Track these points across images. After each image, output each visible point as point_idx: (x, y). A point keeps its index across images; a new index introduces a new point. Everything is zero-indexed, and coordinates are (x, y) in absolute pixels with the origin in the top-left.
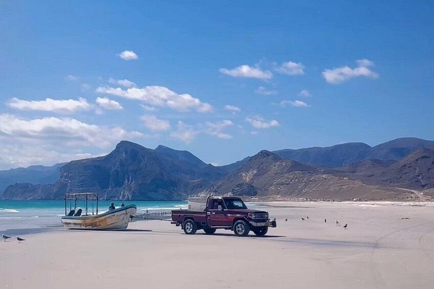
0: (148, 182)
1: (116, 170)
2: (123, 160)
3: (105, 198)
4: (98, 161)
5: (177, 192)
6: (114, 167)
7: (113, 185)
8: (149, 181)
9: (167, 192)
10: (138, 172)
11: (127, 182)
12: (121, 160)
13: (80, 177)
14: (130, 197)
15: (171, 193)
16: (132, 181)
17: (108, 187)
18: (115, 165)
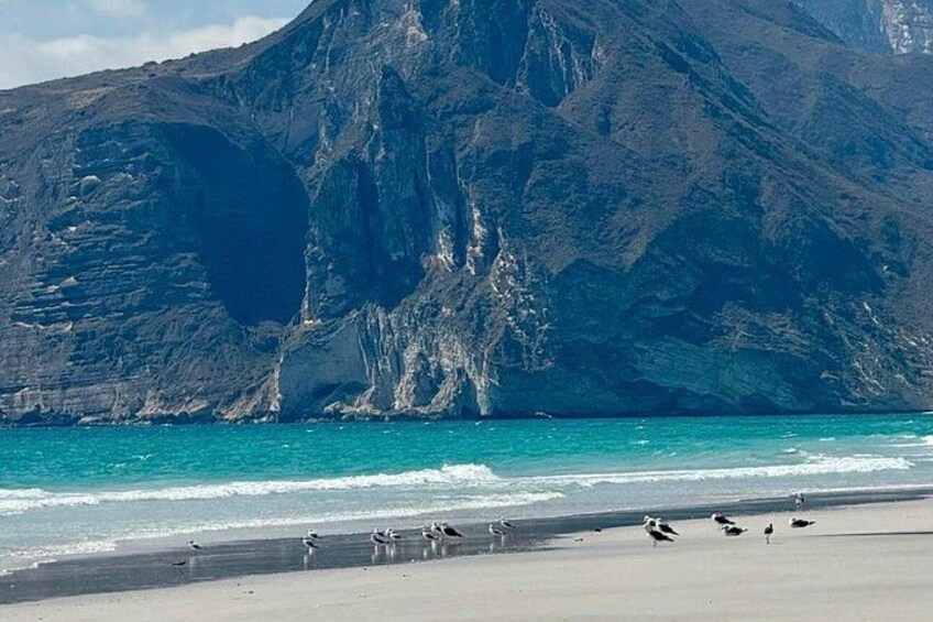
0: (630, 258)
1: (353, 166)
2: (405, 73)
3: (274, 406)
4: (195, 89)
5: (882, 337)
6: (333, 134)
7: (335, 285)
8: (638, 248)
9: (792, 333)
10: (536, 175)
11: (445, 256)
12: (388, 72)
13: (57, 225)
14: (480, 383)
15: (833, 342)
16: (491, 249)
17: (287, 312)
18: (338, 118)
